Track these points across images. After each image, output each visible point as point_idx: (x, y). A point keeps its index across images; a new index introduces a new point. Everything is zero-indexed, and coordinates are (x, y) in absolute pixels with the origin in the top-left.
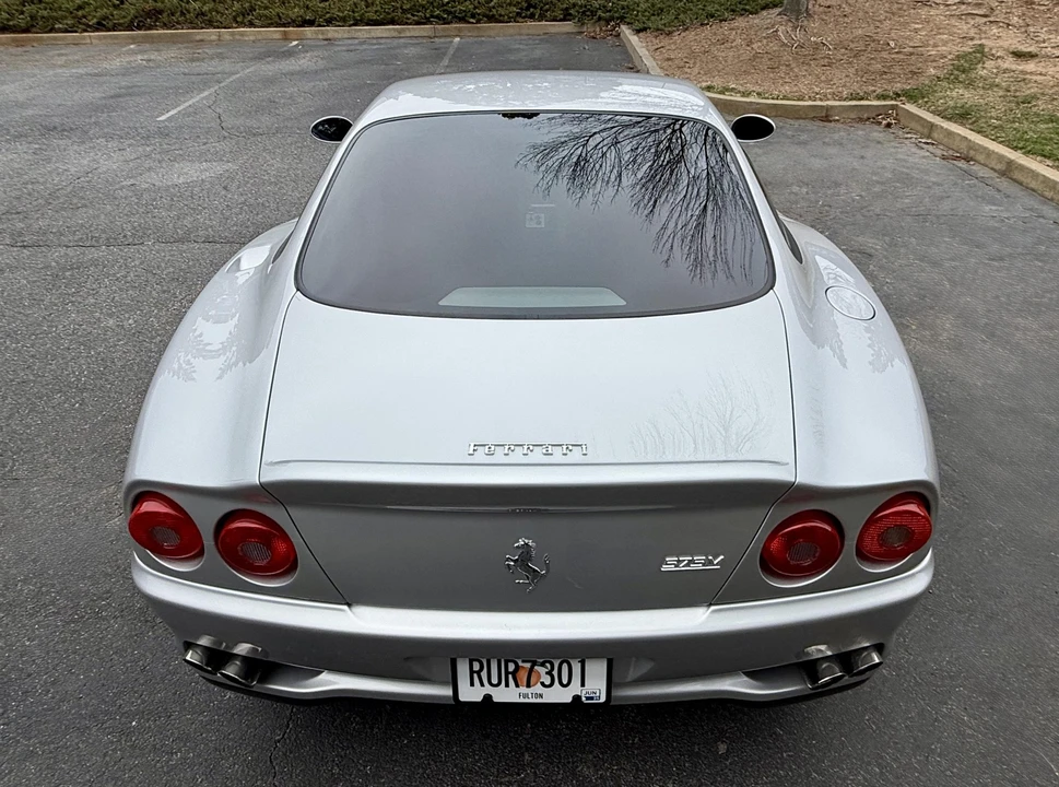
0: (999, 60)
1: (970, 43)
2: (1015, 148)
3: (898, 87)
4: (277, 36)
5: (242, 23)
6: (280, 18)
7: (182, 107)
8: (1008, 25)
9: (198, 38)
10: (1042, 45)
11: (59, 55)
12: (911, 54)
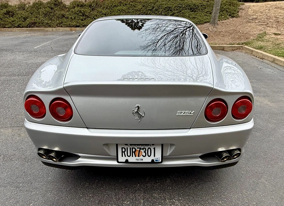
0: (270, 35)
1: (262, 31)
2: (276, 55)
3: (243, 42)
4: (69, 30)
5: (59, 26)
6: (70, 25)
7: (41, 45)
8: (272, 27)
9: (46, 30)
10: (282, 32)
11: (6, 34)
12: (246, 34)
